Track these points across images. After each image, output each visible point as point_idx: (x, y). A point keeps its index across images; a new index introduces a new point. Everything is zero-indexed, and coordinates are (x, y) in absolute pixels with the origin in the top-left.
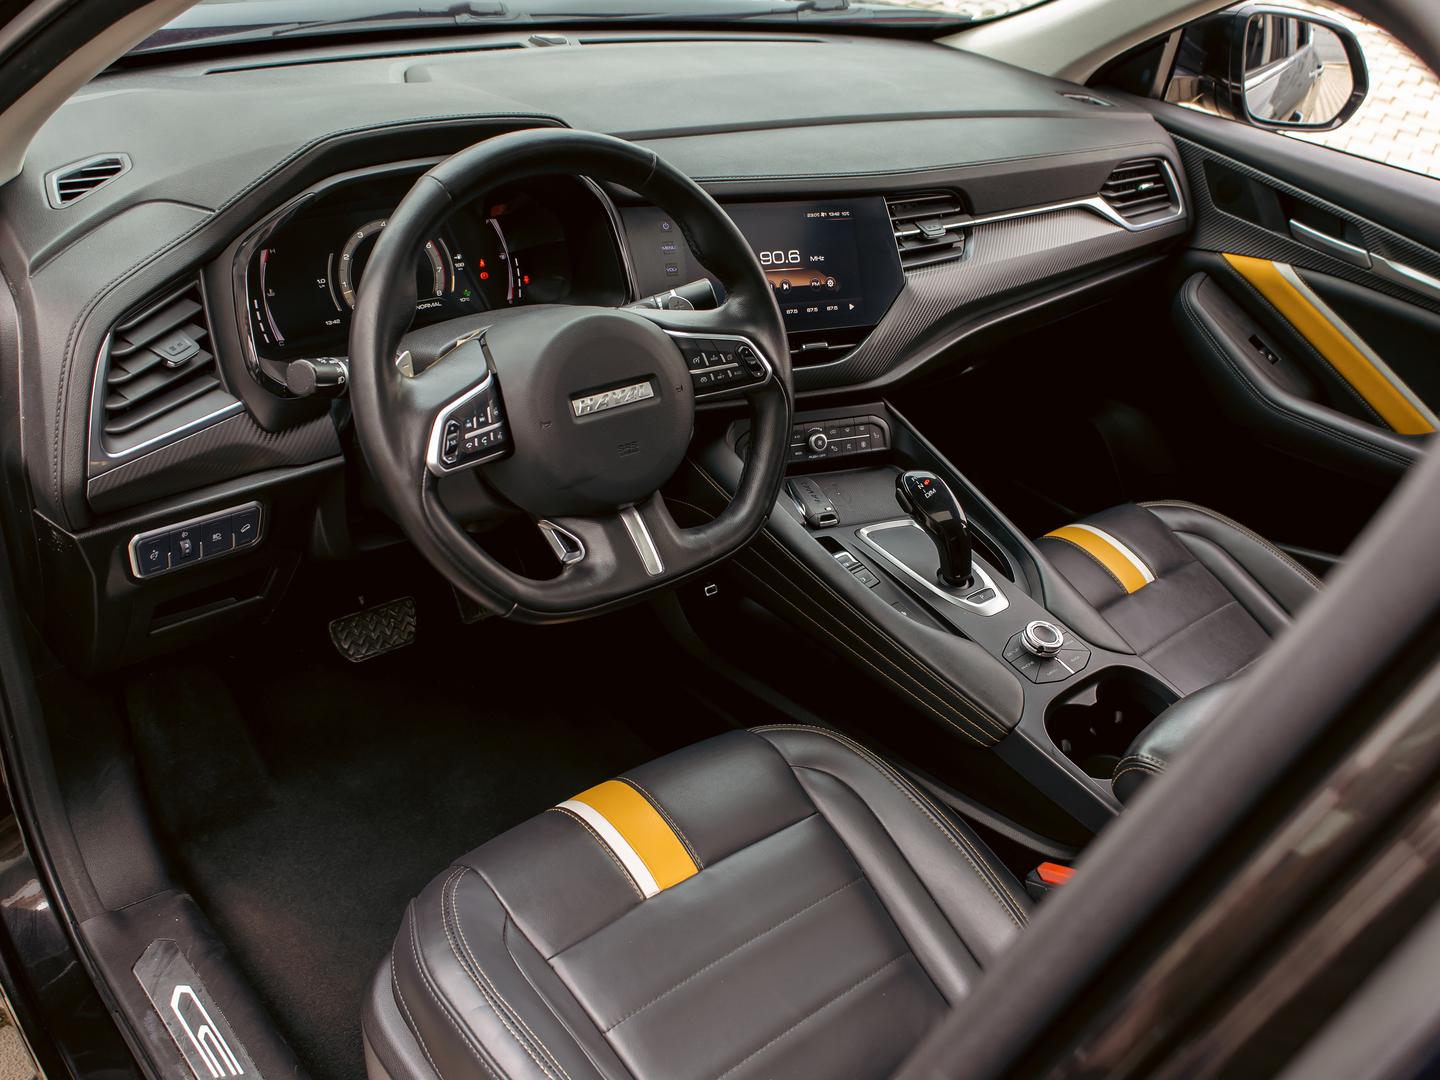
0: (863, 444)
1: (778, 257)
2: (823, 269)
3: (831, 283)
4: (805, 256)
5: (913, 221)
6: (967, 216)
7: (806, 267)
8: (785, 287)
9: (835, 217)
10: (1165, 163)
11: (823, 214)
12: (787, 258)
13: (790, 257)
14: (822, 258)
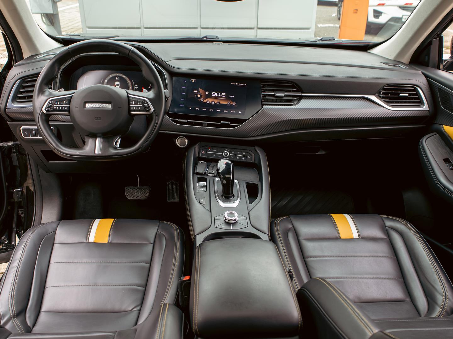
0: (243, 159)
1: (218, 94)
2: (233, 100)
3: (234, 104)
4: (227, 95)
5: (273, 91)
6: (300, 93)
7: (227, 98)
8: (218, 103)
9: (241, 85)
10: (418, 88)
11: (237, 84)
12: (221, 95)
13: (222, 95)
14: (233, 97)
